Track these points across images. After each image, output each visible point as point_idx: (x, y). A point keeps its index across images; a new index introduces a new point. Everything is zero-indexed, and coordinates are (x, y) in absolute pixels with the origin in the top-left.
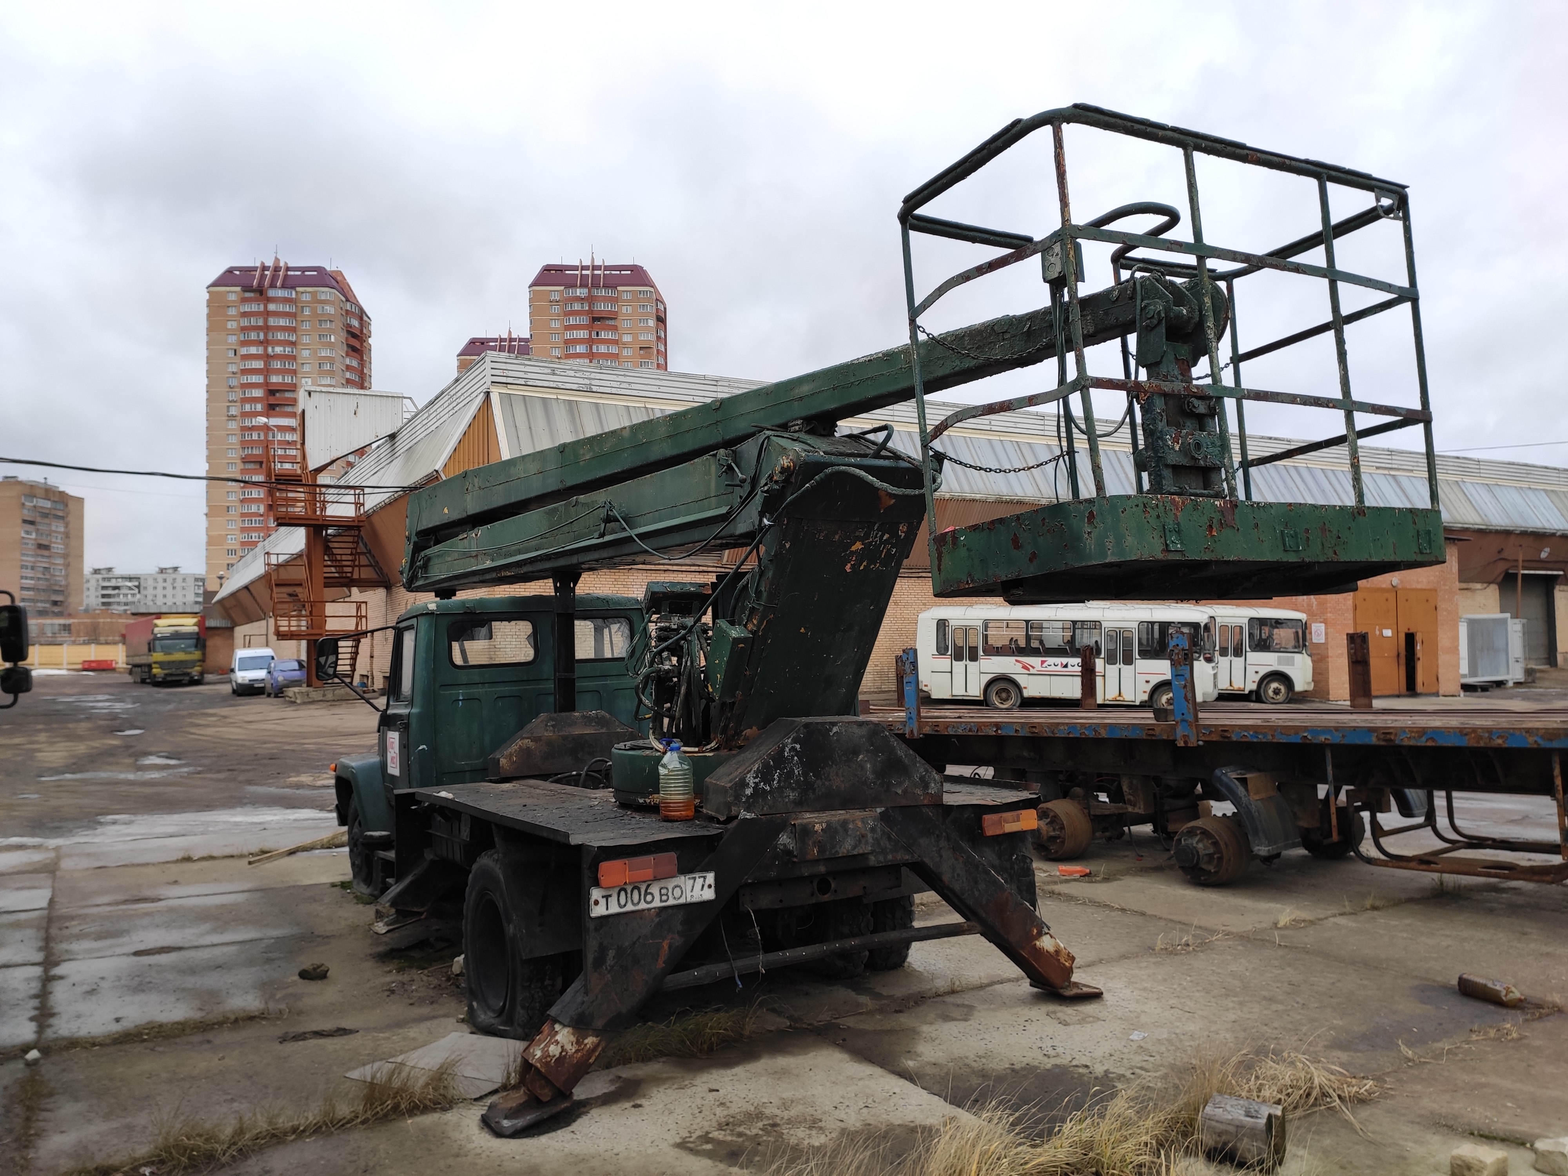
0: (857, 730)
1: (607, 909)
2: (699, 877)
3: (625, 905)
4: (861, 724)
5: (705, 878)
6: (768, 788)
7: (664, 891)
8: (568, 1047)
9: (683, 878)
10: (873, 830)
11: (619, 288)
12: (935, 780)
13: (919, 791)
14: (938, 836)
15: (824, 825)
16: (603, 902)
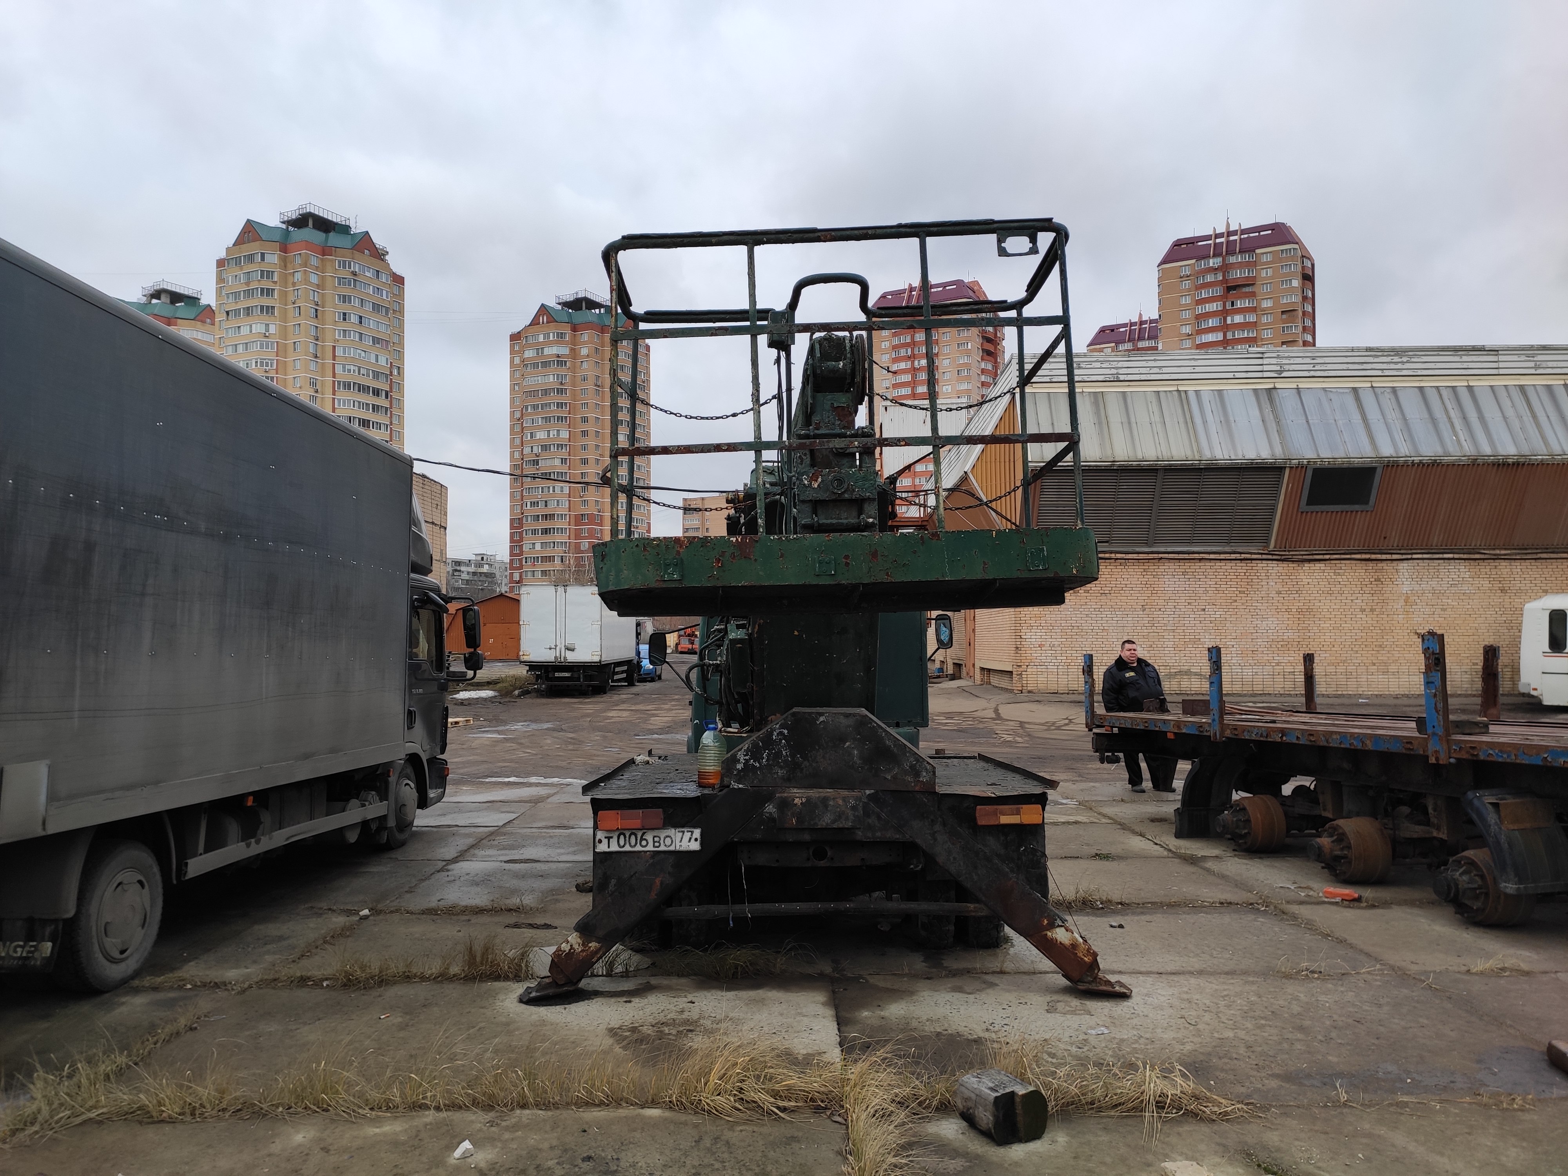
0: (843, 721)
1: (609, 847)
2: (688, 831)
3: (624, 846)
4: (847, 716)
5: (692, 832)
6: (757, 765)
7: (656, 839)
8: (576, 946)
9: (673, 830)
10: (854, 808)
11: (1258, 251)
12: (926, 769)
13: (909, 778)
14: (932, 821)
15: (804, 800)
16: (605, 841)
